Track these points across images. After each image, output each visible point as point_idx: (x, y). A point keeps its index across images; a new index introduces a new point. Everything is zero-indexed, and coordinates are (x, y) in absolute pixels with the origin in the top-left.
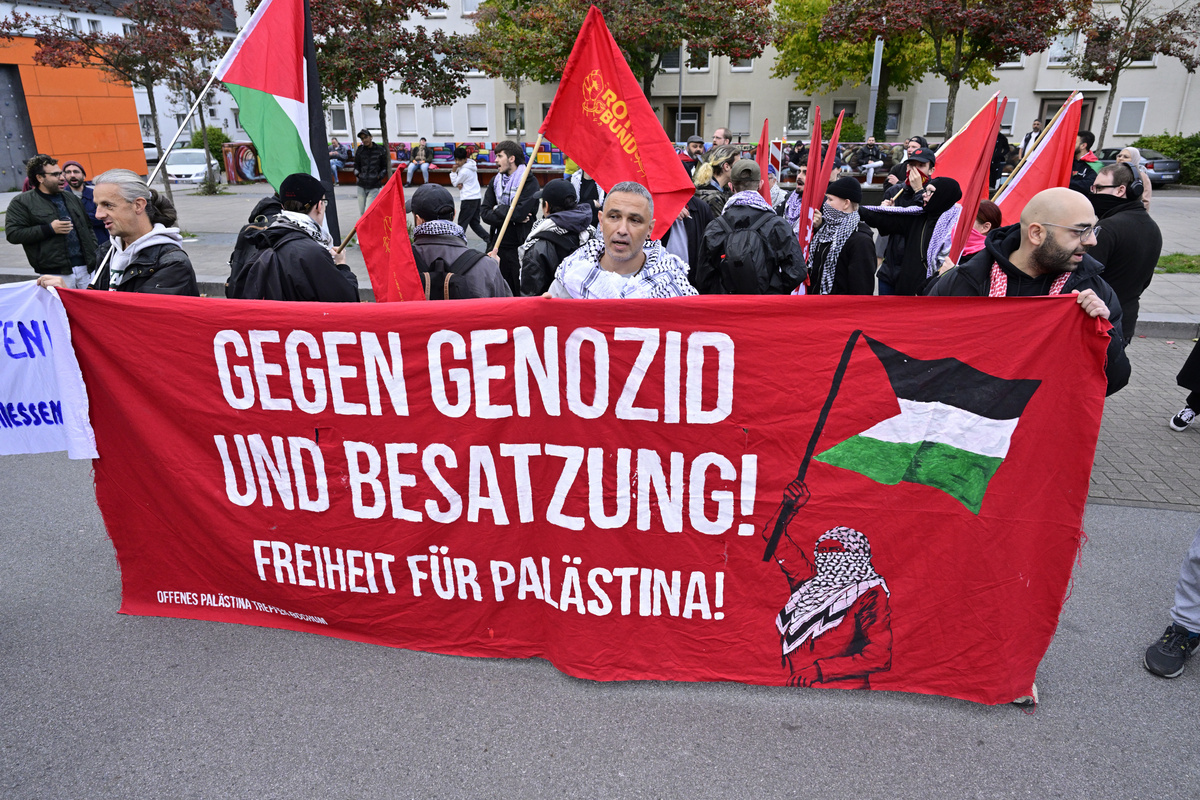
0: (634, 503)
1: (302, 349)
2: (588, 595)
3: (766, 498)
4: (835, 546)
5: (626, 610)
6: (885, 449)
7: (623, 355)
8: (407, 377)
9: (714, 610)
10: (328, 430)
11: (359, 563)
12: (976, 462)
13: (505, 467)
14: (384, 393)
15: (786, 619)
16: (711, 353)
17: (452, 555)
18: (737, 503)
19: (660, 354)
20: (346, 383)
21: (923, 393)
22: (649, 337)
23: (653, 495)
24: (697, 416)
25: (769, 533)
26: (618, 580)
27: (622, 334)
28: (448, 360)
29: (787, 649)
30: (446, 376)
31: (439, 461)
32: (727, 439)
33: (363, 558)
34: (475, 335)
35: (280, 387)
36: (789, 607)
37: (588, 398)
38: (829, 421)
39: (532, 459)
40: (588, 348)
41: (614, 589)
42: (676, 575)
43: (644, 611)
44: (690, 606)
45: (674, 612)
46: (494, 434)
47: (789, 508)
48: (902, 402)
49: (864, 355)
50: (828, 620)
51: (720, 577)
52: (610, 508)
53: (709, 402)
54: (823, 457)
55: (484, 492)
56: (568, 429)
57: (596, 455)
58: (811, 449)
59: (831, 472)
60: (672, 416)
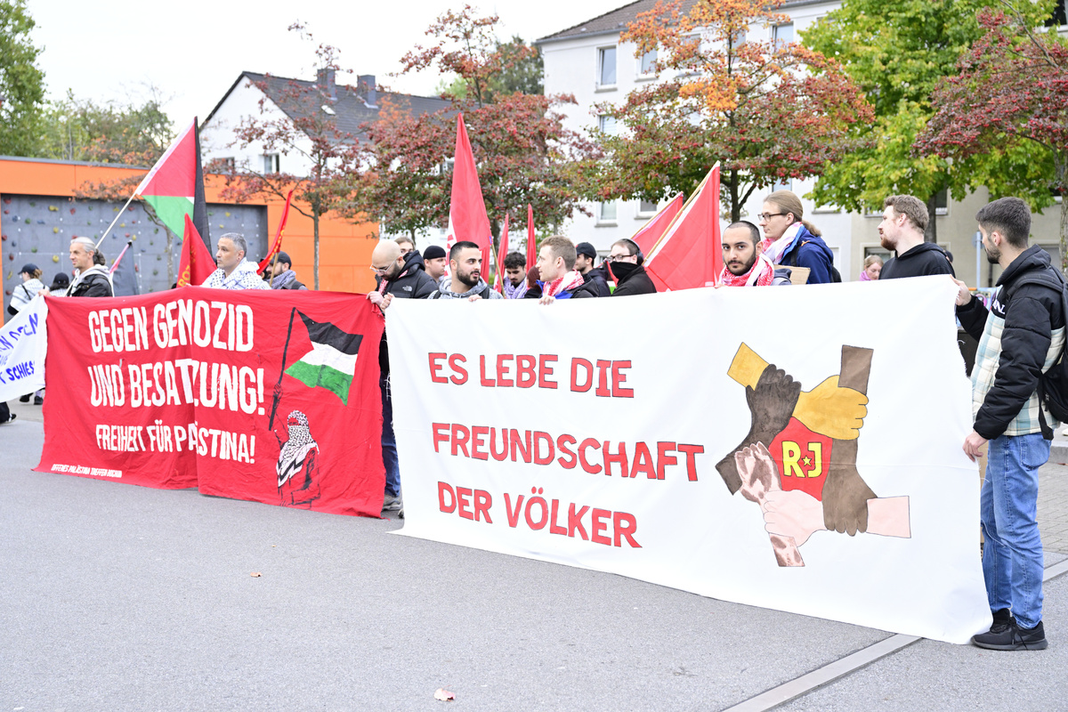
0: (218, 392)
3: (268, 393)
4: (294, 422)
5: (214, 454)
6: (309, 366)
7: (214, 315)
8: (148, 329)
9: (250, 458)
10: (124, 360)
12: (344, 377)
13: (178, 373)
14: (141, 338)
15: (280, 465)
16: (245, 316)
17: (163, 425)
18: (257, 395)
19: (227, 315)
20: (129, 334)
21: (321, 339)
22: (223, 307)
23: (226, 389)
24: (242, 348)
25: (270, 415)
26: (211, 436)
27: (215, 305)
28: (160, 319)
29: (280, 483)
30: (159, 328)
32: (252, 360)
34: (167, 306)
36: (281, 458)
37: (202, 337)
38: (288, 352)
40: (202, 311)
41: (209, 442)
42: (235, 435)
43: (222, 456)
44: (240, 454)
45: (235, 458)
46: (173, 355)
47: (276, 399)
48: (314, 344)
49: (298, 319)
50: (296, 467)
51: (253, 438)
52: (209, 397)
53: (245, 341)
54: (287, 372)
55: (172, 388)
56: (196, 352)
58: (283, 369)
59: (291, 379)
60: (232, 347)
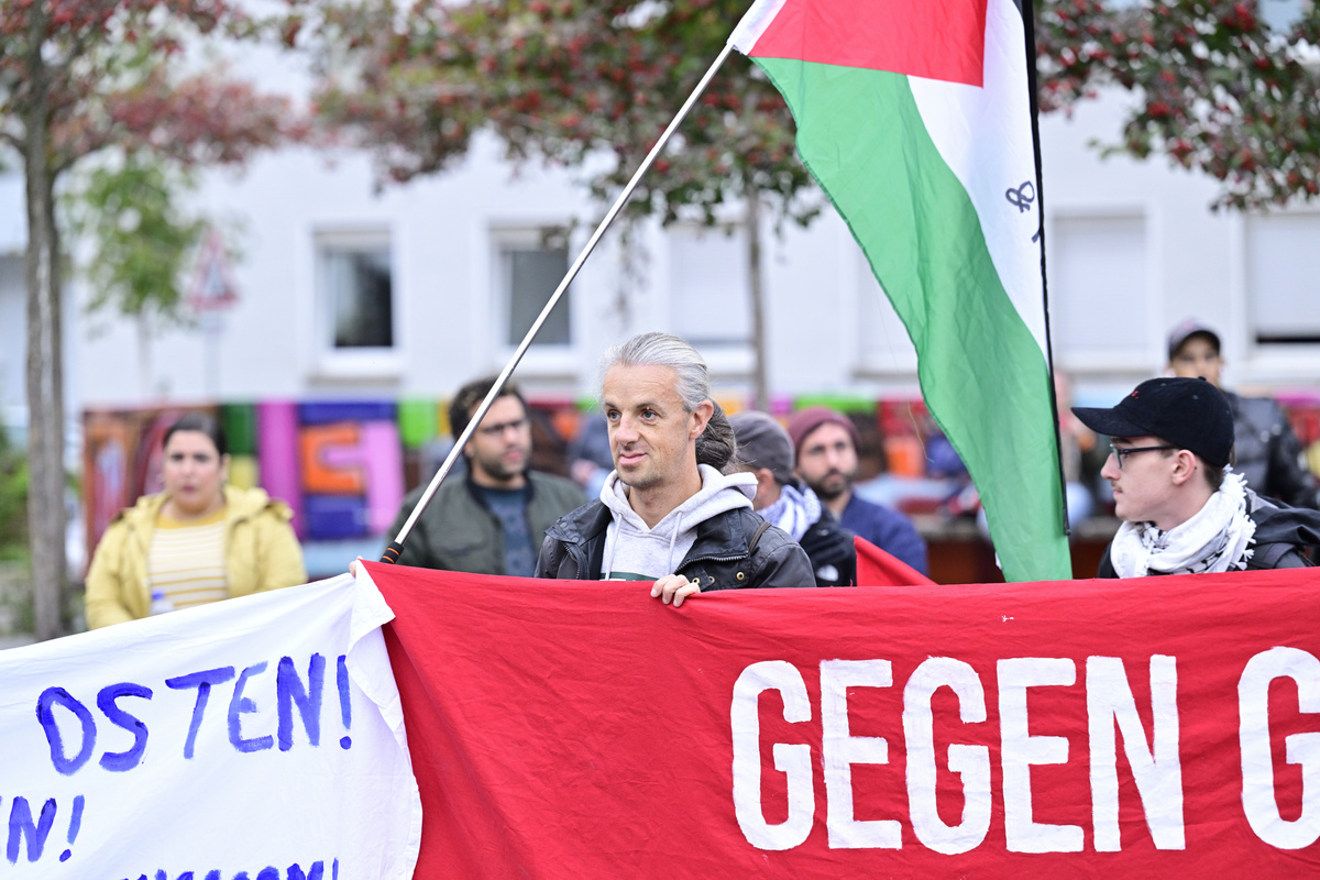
1: (945, 702)
8: (1187, 759)
14: (1129, 795)
28: (1285, 716)
30: (1278, 754)
35: (879, 792)
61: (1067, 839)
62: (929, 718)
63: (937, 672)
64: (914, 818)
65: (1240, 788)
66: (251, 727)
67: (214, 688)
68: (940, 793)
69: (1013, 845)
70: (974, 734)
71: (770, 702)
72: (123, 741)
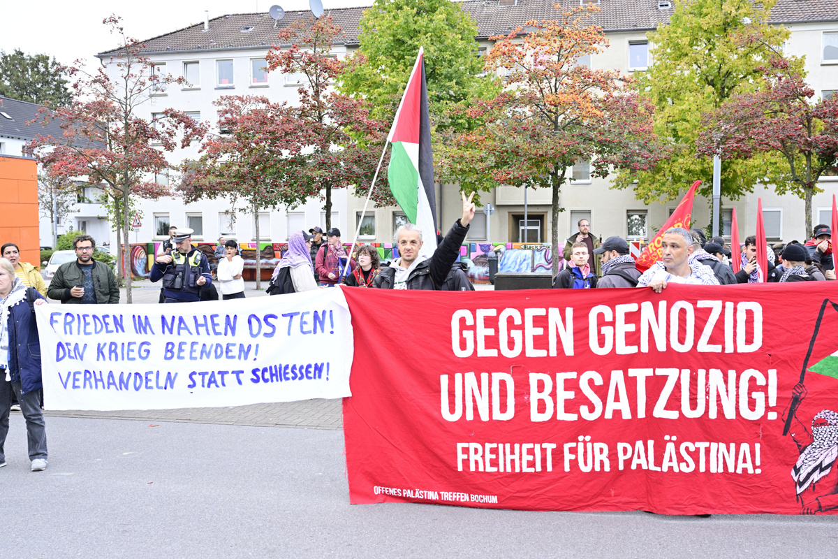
0: (707, 402)
1: (510, 320)
2: (680, 459)
3: (783, 395)
4: (822, 422)
5: (702, 469)
7: (701, 316)
8: (575, 333)
9: (755, 467)
10: (521, 367)
11: (531, 452)
13: (631, 383)
14: (559, 342)
15: (797, 471)
16: (750, 313)
17: (592, 441)
18: (767, 398)
19: (722, 314)
20: (536, 338)
22: (716, 305)
23: (718, 396)
24: (743, 348)
25: (786, 417)
26: (698, 450)
27: (702, 304)
28: (601, 321)
29: (799, 491)
30: (599, 332)
31: (591, 382)
32: (760, 361)
33: (533, 449)
34: (618, 307)
35: (492, 342)
36: (798, 464)
37: (682, 340)
38: (814, 348)
39: (647, 378)
40: (683, 312)
41: (695, 455)
42: (732, 446)
43: (713, 470)
44: (741, 466)
45: (731, 470)
46: (626, 363)
47: (796, 400)
49: (831, 312)
50: (822, 470)
51: (758, 446)
52: (694, 405)
53: (749, 341)
54: (812, 369)
55: (617, 399)
56: (670, 358)
57: (686, 373)
58: (806, 364)
59: (817, 377)
60: (729, 349)
61: (542, 353)
62: (506, 323)
63: (508, 312)
64: (501, 348)
65: (588, 340)
66: (306, 328)
67: (294, 317)
68: (508, 342)
69: (528, 355)
70: (517, 327)
71: (462, 320)
72: (270, 330)
